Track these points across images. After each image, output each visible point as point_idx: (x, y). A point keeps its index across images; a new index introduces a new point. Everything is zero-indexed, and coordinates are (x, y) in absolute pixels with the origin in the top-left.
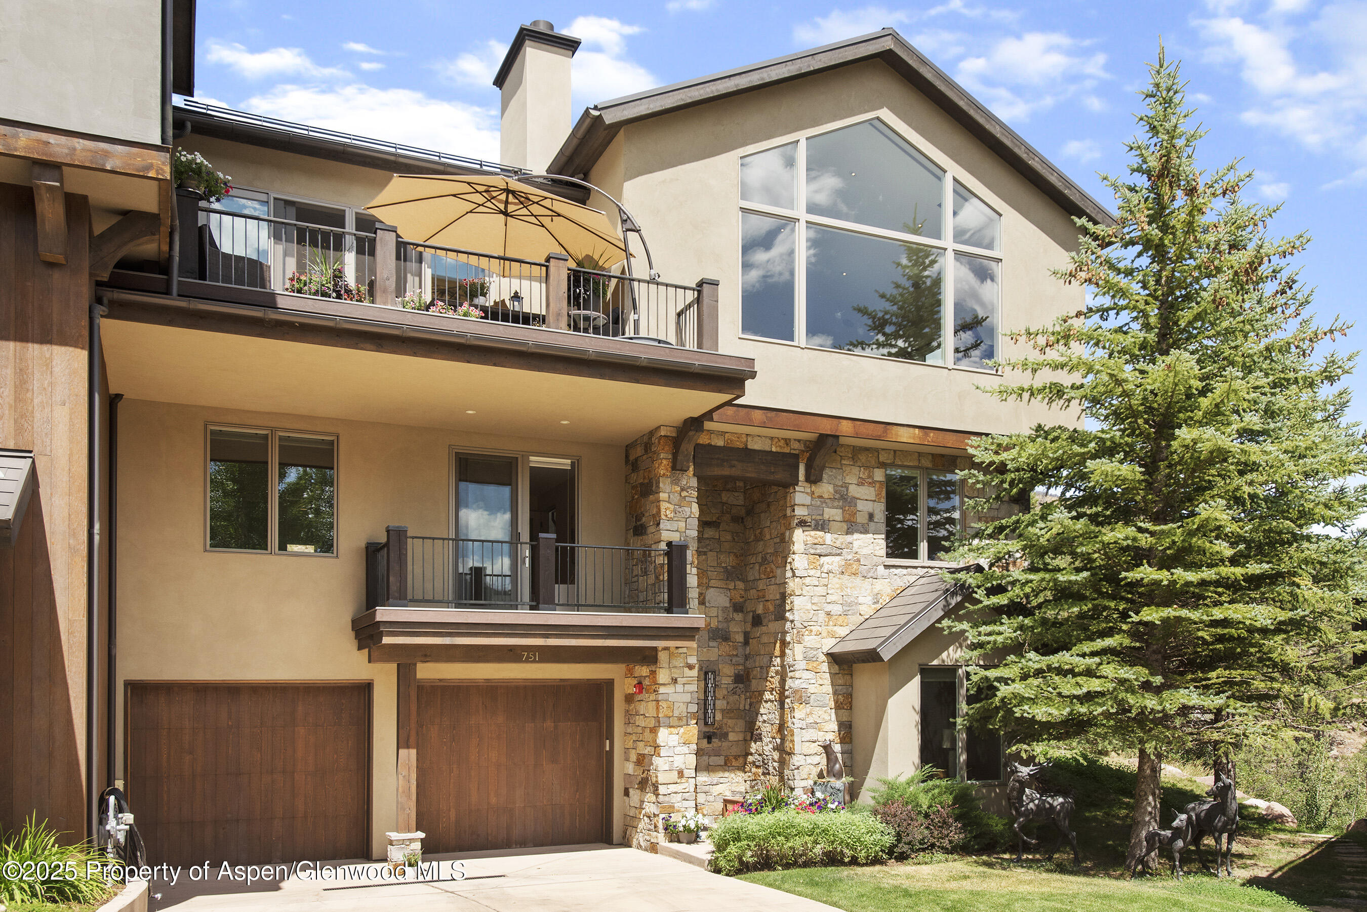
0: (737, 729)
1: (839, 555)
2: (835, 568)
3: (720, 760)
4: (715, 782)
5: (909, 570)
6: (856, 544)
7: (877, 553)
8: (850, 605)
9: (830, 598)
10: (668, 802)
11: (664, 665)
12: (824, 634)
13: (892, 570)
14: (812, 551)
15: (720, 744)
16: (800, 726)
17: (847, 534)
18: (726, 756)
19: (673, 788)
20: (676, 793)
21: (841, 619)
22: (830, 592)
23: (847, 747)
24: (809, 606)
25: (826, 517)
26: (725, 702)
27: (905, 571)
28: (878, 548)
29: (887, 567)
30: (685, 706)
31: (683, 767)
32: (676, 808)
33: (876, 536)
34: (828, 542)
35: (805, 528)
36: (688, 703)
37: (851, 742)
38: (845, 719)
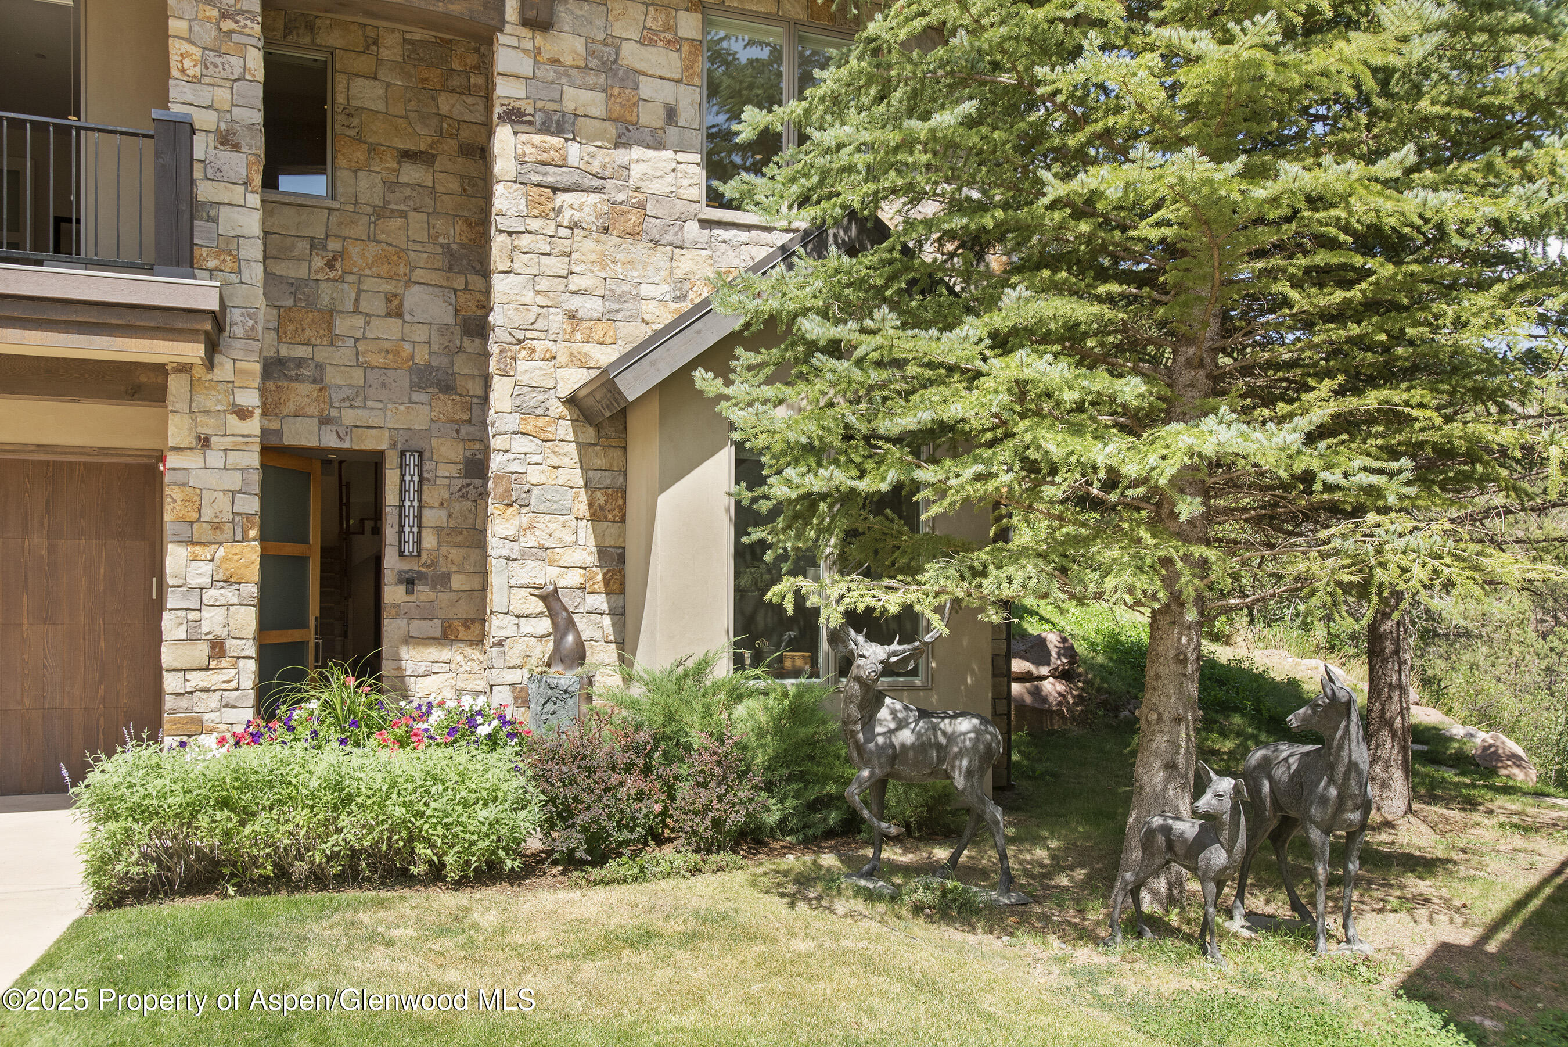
0: (467, 567)
1: (596, 190)
2: (587, 216)
3: (434, 628)
4: (421, 671)
5: (754, 233)
6: (636, 171)
7: (684, 193)
8: (621, 298)
9: (575, 283)
10: (187, 710)
11: (178, 406)
12: (562, 359)
13: (716, 231)
14: (536, 178)
15: (432, 595)
16: (505, 553)
17: (616, 147)
18: (444, 621)
19: (197, 679)
20: (207, 690)
21: (599, 330)
22: (576, 269)
23: (618, 600)
24: (529, 297)
25: (569, 106)
26: (443, 514)
27: (744, 236)
28: (685, 182)
29: (705, 223)
30: (227, 501)
31: (224, 633)
32: (208, 724)
33: (681, 156)
34: (573, 160)
35: (519, 127)
36: (234, 493)
37: (622, 592)
38: (609, 542)
